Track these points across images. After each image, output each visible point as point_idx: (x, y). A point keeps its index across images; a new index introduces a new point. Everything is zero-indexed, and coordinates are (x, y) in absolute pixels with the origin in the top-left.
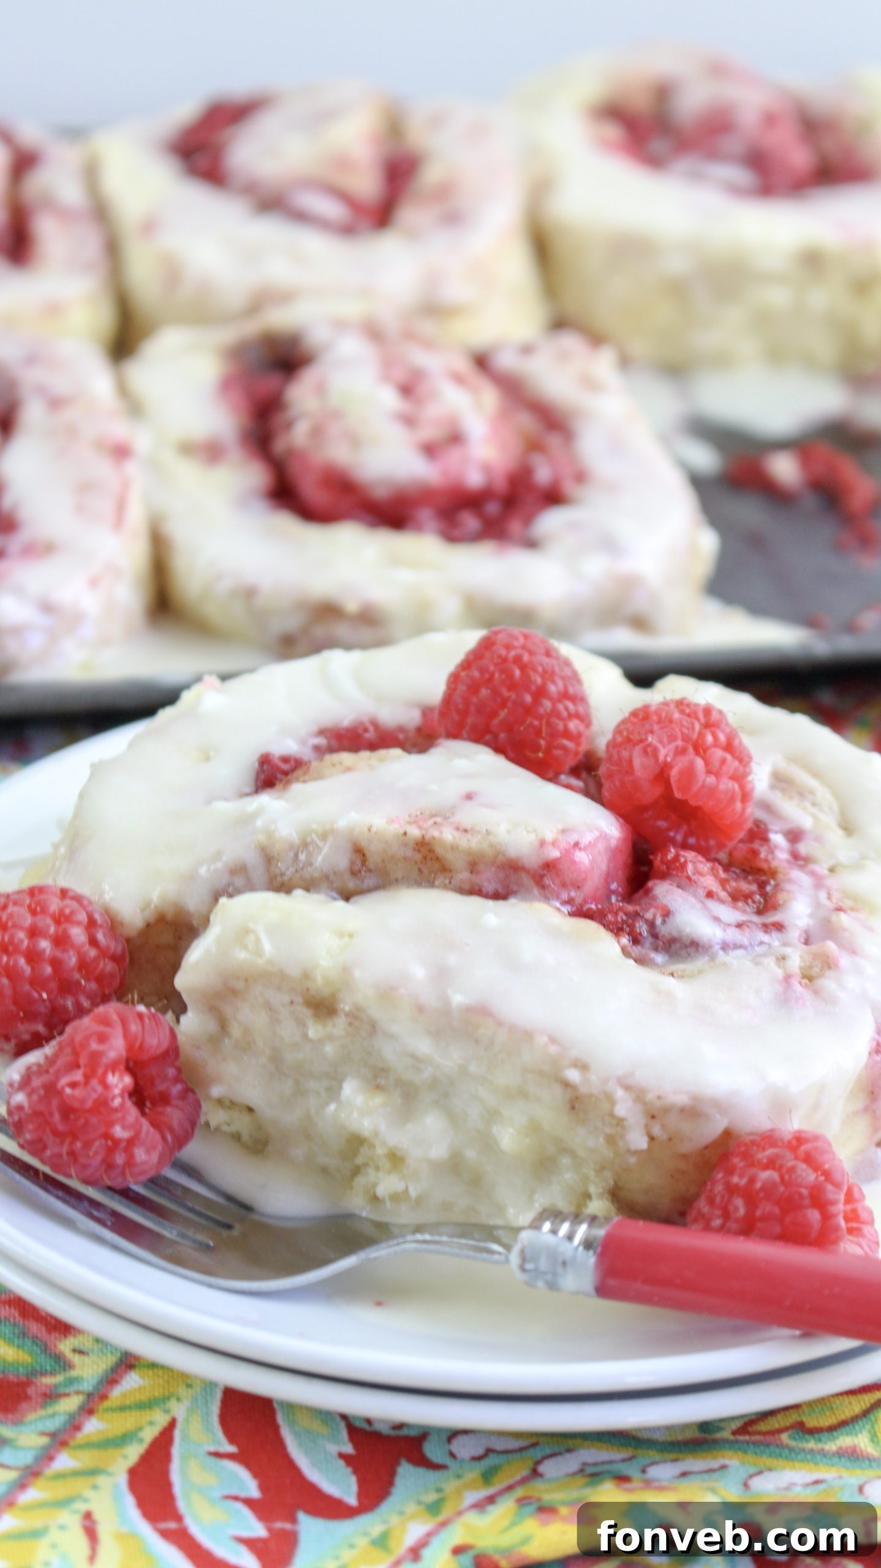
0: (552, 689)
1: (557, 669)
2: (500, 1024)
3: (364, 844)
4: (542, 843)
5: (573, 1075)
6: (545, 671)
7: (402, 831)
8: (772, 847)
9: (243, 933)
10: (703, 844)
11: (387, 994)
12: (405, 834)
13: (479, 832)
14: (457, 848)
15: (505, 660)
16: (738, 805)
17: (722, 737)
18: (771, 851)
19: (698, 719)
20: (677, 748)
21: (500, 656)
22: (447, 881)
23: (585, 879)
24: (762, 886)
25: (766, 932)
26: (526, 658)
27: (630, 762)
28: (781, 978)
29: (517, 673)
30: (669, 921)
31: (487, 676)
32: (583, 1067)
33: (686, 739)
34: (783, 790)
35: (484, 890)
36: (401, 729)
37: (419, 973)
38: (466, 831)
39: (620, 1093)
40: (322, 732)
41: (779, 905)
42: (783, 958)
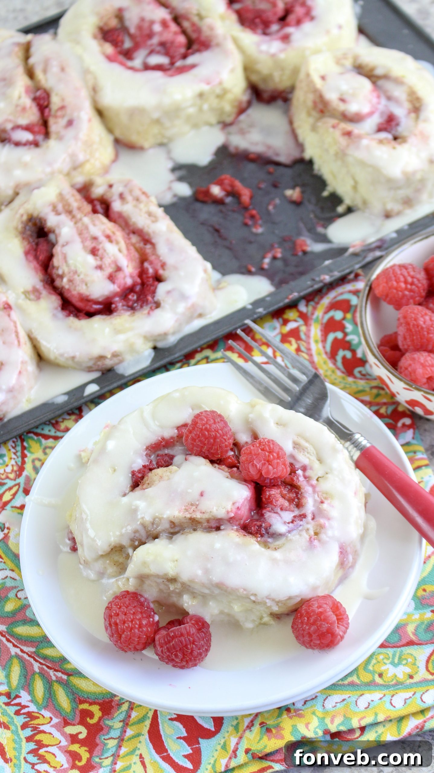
0: (218, 435)
1: (219, 428)
2: (227, 587)
3: (173, 521)
4: (228, 512)
5: (253, 598)
6: (215, 430)
7: (184, 516)
8: (297, 475)
9: (144, 564)
10: (276, 481)
11: (192, 581)
12: (185, 517)
13: (208, 512)
14: (202, 518)
15: (202, 429)
16: (285, 470)
17: (275, 454)
18: (298, 478)
19: (266, 451)
20: (262, 464)
21: (200, 429)
22: (201, 526)
23: (243, 517)
24: (297, 496)
25: (301, 520)
26: (208, 426)
27: (248, 468)
28: (308, 539)
29: (207, 433)
30: (271, 528)
31: (197, 436)
32: (255, 595)
33: (264, 460)
34: (297, 448)
35: (213, 527)
36: (172, 438)
37: (200, 572)
38: (204, 513)
39: (267, 601)
40: (147, 448)
41: (303, 506)
42: (308, 530)
